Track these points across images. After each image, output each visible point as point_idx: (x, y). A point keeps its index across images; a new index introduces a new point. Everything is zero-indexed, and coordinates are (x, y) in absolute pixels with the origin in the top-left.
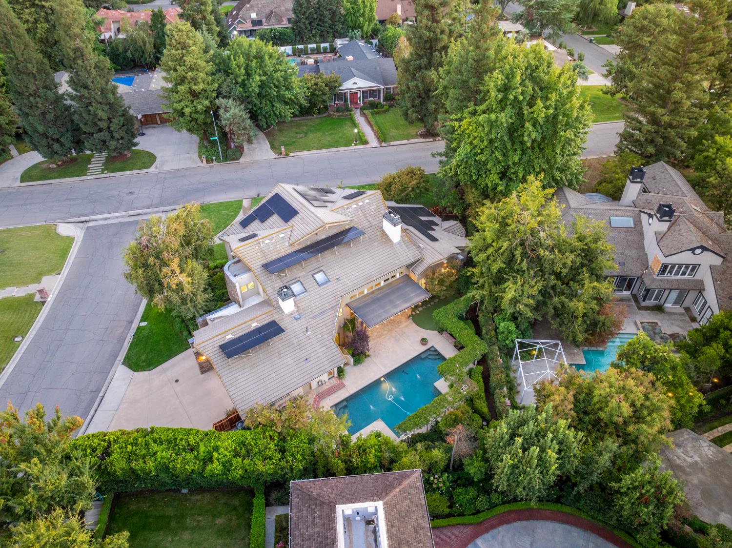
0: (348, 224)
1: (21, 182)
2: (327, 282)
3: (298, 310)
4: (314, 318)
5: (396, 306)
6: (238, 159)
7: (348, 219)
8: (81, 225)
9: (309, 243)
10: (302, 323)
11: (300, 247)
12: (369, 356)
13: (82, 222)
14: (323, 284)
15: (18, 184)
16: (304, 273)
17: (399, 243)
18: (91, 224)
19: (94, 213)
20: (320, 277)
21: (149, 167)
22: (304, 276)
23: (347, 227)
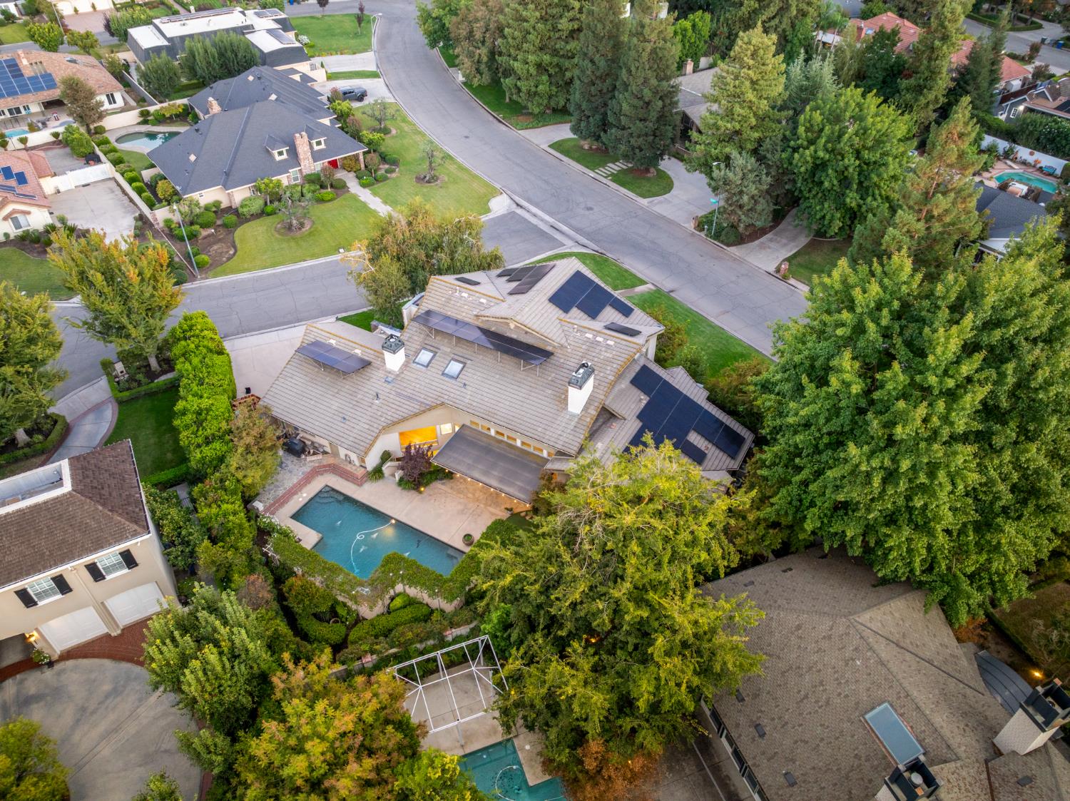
0: (554, 347)
1: (550, 146)
2: (452, 377)
3: (398, 375)
4: (399, 394)
5: (486, 473)
6: (729, 245)
7: (563, 342)
8: (515, 206)
9: (493, 329)
10: (384, 389)
11: (481, 325)
12: (421, 492)
13: (518, 205)
14: (447, 376)
15: (545, 147)
16: (449, 350)
17: (573, 416)
18: (519, 211)
19: (536, 205)
20: (455, 367)
21: (644, 196)
22: (445, 353)
23: (549, 348)
